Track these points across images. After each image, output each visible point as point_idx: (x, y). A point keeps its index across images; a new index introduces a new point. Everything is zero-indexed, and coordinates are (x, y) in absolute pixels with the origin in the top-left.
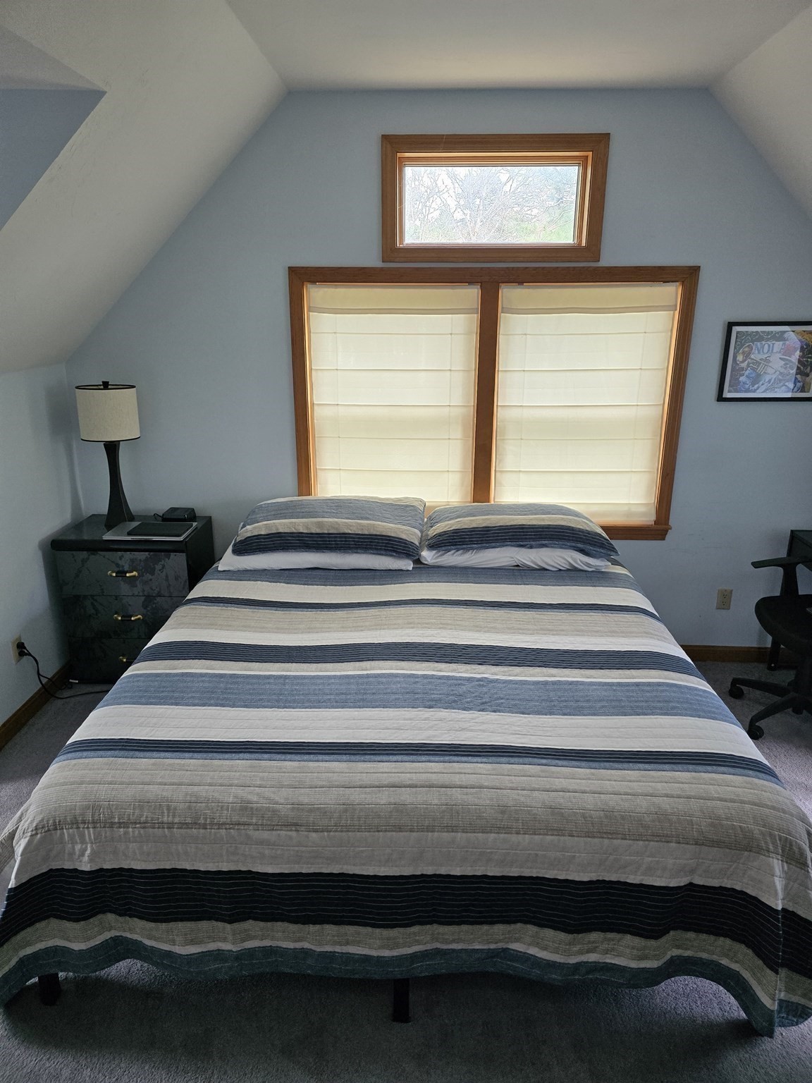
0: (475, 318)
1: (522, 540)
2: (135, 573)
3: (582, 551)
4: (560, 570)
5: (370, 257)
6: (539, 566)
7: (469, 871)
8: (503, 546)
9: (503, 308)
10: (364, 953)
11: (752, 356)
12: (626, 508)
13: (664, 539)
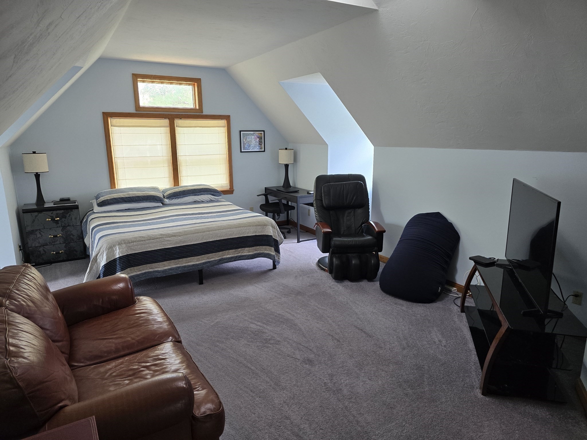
0: (168, 129)
1: (195, 193)
2: (58, 219)
3: (213, 195)
4: (207, 201)
5: (132, 110)
6: (201, 200)
7: (213, 240)
8: (190, 196)
9: (176, 126)
10: (192, 264)
11: (247, 140)
12: (221, 185)
13: (233, 194)
